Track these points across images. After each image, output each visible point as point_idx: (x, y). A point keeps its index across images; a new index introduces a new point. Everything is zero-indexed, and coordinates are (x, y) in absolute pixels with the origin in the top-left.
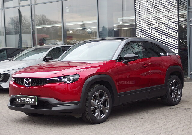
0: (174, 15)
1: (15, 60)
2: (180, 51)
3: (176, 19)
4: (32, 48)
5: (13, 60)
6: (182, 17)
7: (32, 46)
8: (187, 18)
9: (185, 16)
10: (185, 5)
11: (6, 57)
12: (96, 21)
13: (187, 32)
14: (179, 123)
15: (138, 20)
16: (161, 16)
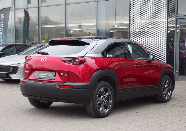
0: (163, 21)
1: (23, 55)
2: (168, 53)
3: (165, 25)
4: (38, 44)
5: (22, 54)
6: (170, 24)
7: (38, 43)
8: (174, 24)
9: (173, 23)
10: (173, 13)
11: (15, 51)
12: (95, 24)
13: (174, 36)
14: (171, 119)
15: (132, 24)
16: (152, 22)
